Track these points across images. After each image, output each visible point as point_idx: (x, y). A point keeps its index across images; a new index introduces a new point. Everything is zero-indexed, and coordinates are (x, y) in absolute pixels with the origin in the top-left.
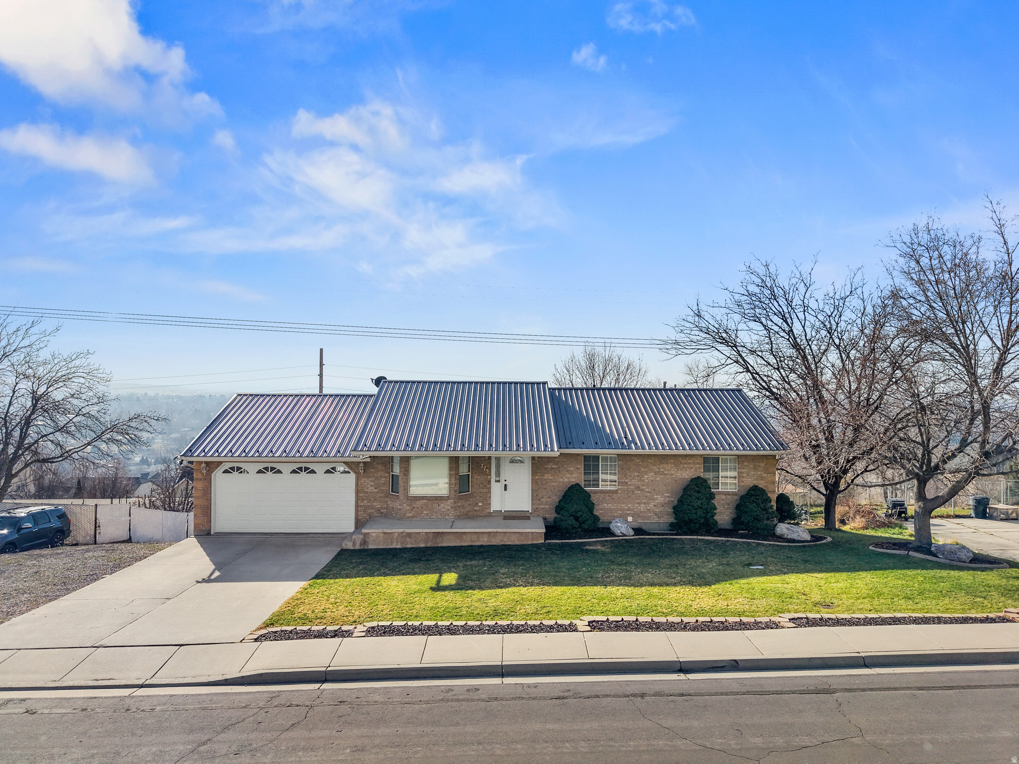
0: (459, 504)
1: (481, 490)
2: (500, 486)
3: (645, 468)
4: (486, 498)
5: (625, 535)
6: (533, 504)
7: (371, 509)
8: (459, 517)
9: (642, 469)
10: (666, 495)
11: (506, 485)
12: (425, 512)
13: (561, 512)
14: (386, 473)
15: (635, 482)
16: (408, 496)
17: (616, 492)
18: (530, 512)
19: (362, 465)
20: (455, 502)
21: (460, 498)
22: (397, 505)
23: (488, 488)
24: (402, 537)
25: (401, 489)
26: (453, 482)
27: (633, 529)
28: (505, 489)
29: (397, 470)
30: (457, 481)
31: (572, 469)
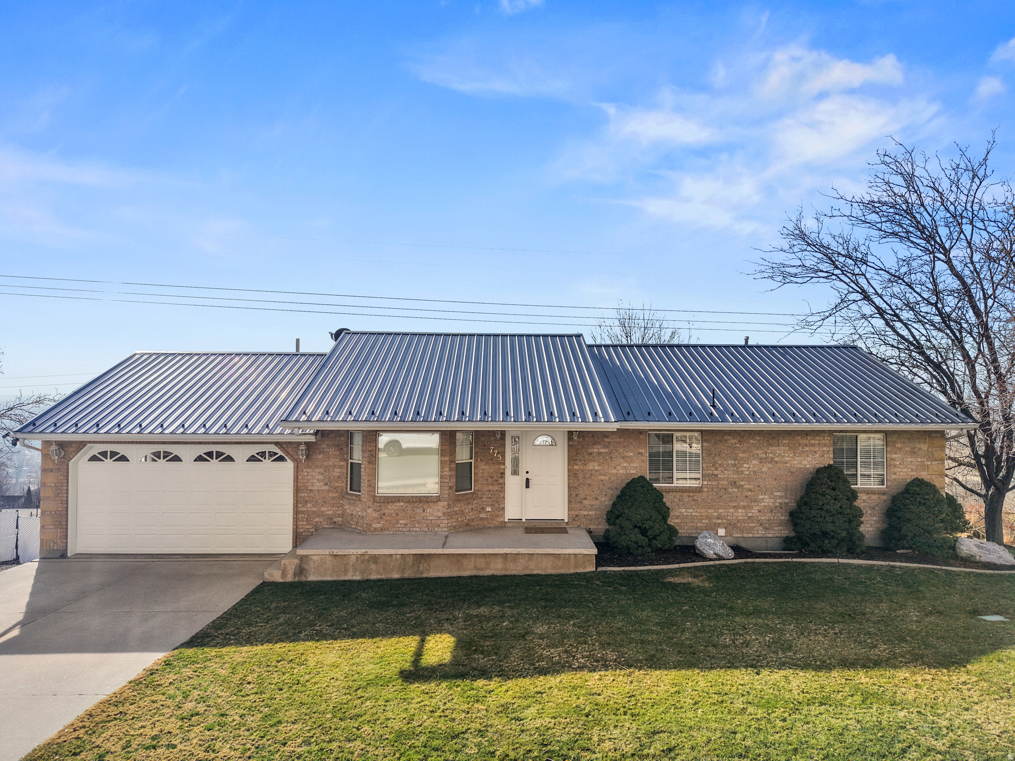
0: (456, 509)
1: (491, 488)
2: (519, 481)
3: (744, 452)
4: (498, 500)
5: (720, 558)
6: (570, 509)
7: (319, 516)
8: (456, 529)
9: (740, 455)
10: (776, 494)
11: (527, 480)
12: (401, 522)
13: (618, 521)
14: (341, 460)
15: (730, 474)
16: (374, 496)
17: (699, 490)
18: (566, 521)
19: (303, 447)
20: (449, 506)
21: (458, 500)
22: (356, 510)
23: (500, 484)
24: (362, 562)
25: (364, 485)
26: (447, 473)
27: (730, 546)
28: (527, 486)
29: (358, 456)
30: (453, 473)
31: (631, 454)
